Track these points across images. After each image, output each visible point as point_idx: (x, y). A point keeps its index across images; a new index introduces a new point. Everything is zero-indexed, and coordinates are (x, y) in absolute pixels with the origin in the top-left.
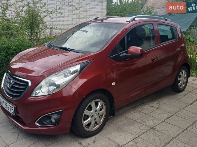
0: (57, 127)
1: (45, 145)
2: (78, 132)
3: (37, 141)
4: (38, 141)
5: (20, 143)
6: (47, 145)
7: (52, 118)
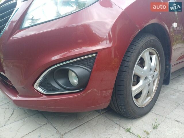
0: (84, 95)
1: (58, 132)
2: (123, 108)
3: (42, 124)
4: (46, 124)
5: (11, 128)
6: (62, 133)
7: (70, 72)
